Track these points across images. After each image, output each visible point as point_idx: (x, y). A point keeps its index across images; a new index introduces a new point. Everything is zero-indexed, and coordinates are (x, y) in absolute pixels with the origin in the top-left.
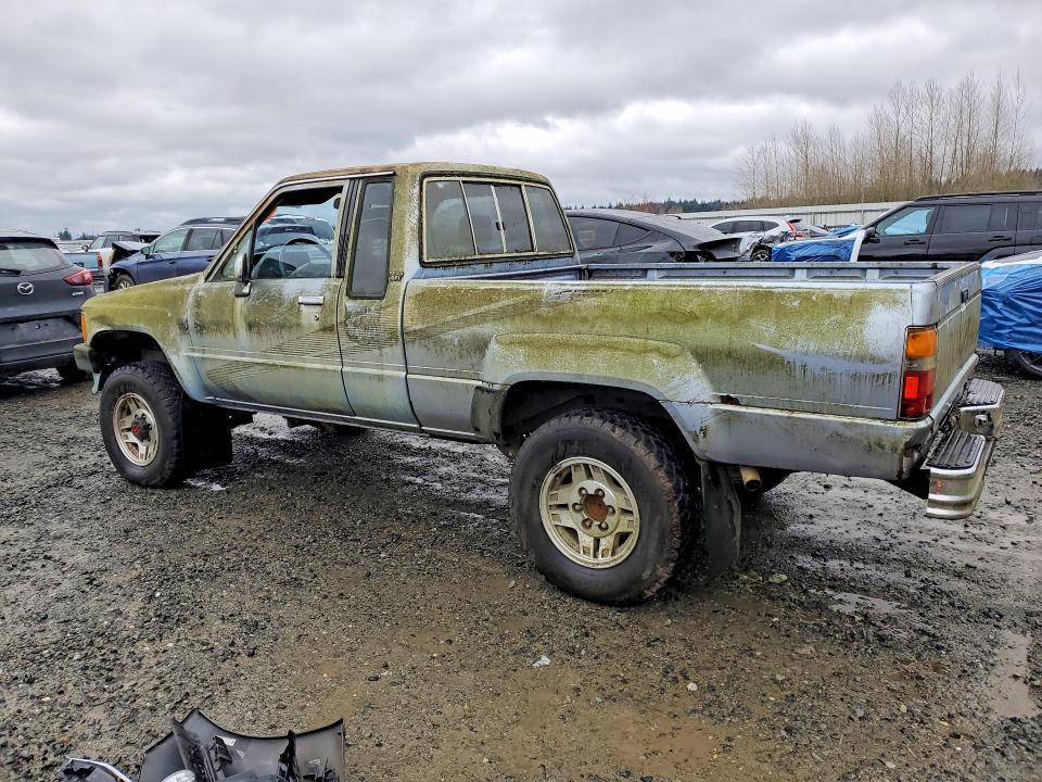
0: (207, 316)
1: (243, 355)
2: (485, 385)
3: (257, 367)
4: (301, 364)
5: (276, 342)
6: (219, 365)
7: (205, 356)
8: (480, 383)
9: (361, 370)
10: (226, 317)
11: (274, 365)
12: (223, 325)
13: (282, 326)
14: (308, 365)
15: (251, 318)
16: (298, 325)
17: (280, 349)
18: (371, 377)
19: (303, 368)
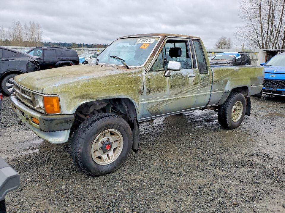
0: (153, 85)
1: (166, 98)
2: (226, 91)
3: (171, 100)
4: (185, 96)
5: (179, 90)
6: (155, 104)
7: (149, 101)
8: (225, 91)
9: (201, 94)
10: (163, 85)
11: (178, 98)
12: (160, 88)
13: (183, 85)
14: (188, 96)
15: (173, 84)
16: (188, 84)
17: (180, 93)
18: (204, 95)
19: (186, 97)
